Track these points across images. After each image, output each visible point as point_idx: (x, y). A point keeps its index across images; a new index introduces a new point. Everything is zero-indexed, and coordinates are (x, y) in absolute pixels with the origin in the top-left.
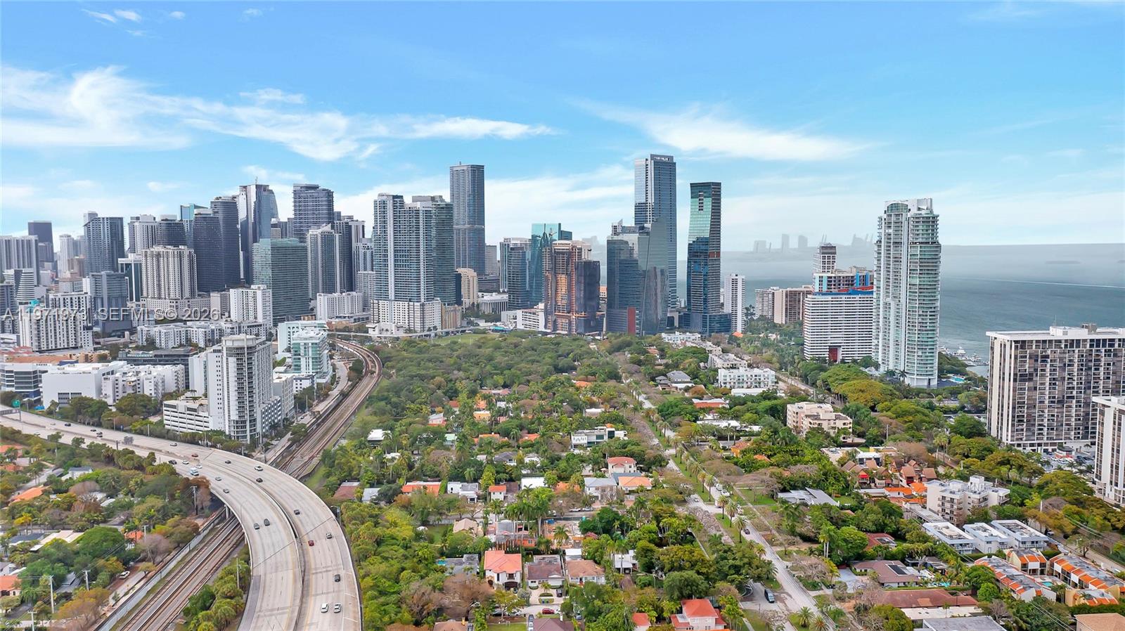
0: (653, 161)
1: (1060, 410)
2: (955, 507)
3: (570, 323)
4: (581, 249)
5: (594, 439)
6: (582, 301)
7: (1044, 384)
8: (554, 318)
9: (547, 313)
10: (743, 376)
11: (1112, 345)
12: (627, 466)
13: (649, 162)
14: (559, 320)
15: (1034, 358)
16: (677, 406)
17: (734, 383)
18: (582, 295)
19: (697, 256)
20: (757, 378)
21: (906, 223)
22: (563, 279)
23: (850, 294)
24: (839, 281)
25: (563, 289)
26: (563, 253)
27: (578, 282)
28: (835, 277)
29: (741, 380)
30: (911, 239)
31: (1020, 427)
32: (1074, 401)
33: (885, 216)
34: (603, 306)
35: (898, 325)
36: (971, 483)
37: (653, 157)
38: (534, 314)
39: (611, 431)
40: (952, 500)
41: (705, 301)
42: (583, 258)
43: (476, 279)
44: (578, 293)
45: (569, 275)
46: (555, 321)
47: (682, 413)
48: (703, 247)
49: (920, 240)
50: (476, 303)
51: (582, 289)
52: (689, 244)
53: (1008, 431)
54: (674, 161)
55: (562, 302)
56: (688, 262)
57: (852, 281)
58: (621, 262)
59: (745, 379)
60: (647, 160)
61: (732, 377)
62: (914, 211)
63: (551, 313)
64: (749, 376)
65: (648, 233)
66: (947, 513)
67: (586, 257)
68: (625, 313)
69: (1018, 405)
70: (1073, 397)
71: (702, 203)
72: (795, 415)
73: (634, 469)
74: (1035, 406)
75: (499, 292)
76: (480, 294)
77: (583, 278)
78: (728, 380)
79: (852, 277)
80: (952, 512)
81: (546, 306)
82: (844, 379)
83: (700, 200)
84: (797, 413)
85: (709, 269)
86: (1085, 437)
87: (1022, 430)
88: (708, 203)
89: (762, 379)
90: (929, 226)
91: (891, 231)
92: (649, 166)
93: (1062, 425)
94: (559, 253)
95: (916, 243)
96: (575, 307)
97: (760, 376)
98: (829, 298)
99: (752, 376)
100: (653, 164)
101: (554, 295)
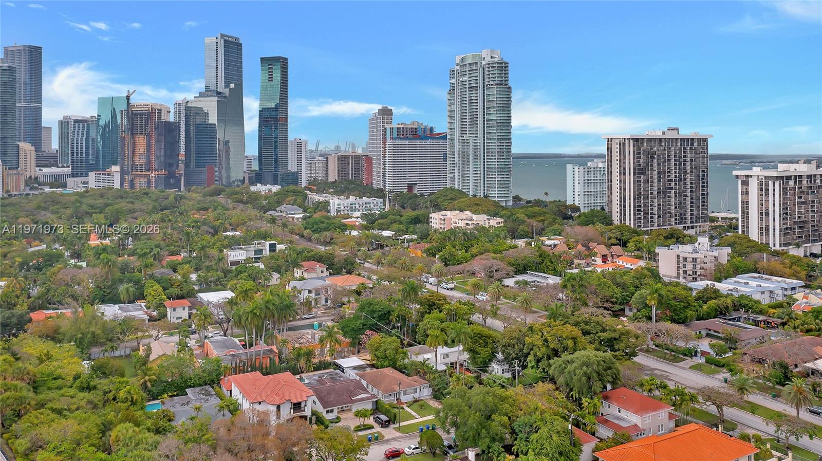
0: (223, 40)
1: (664, 200)
2: (698, 267)
3: (149, 181)
4: (161, 110)
5: (252, 255)
6: (162, 159)
7: (652, 177)
8: (131, 177)
9: (123, 173)
10: (355, 204)
11: (692, 144)
12: (319, 270)
13: (219, 40)
14: (137, 180)
15: (646, 153)
16: (323, 222)
17: (348, 211)
18: (162, 154)
19: (268, 121)
20: (368, 205)
21: (481, 69)
22: (141, 140)
23: (422, 139)
24: (407, 131)
25: (141, 148)
26: (142, 114)
27: (158, 141)
28: (403, 128)
29: (354, 208)
30: (486, 83)
31: (639, 216)
32: (673, 192)
33: (458, 68)
34: (182, 166)
35: (476, 157)
36: (699, 244)
37: (222, 36)
38: (109, 175)
39: (273, 244)
40: (694, 260)
41: (276, 160)
42: (163, 118)
43: (34, 154)
44: (158, 151)
45: (149, 136)
46: (132, 181)
47: (330, 228)
48: (274, 113)
49: (496, 82)
50: (33, 177)
51: (163, 147)
52: (260, 111)
53: (630, 220)
54: (240, 42)
55: (140, 160)
56: (259, 127)
57: (416, 132)
58: (198, 126)
59: (357, 206)
60: (217, 38)
61: (346, 205)
62: (488, 59)
63: (128, 173)
64: (361, 203)
65: (225, 97)
66: (689, 275)
67: (165, 118)
68: (204, 170)
69: (637, 196)
70: (672, 188)
71: (272, 75)
72: (443, 222)
73: (326, 273)
74: (648, 197)
75: (58, 167)
76: (37, 169)
77: (163, 137)
78: (342, 208)
79: (416, 128)
80: (694, 273)
81: (122, 168)
82: (452, 199)
83: (269, 72)
84: (444, 220)
85: (278, 132)
86: (681, 223)
87: (640, 218)
88: (277, 76)
89: (372, 206)
90: (502, 70)
91: (466, 78)
92: (219, 44)
93: (666, 213)
94: (137, 114)
95: (492, 85)
96: (154, 165)
97: (370, 203)
98: (407, 142)
99: (363, 203)
100: (223, 42)
101: (131, 155)
